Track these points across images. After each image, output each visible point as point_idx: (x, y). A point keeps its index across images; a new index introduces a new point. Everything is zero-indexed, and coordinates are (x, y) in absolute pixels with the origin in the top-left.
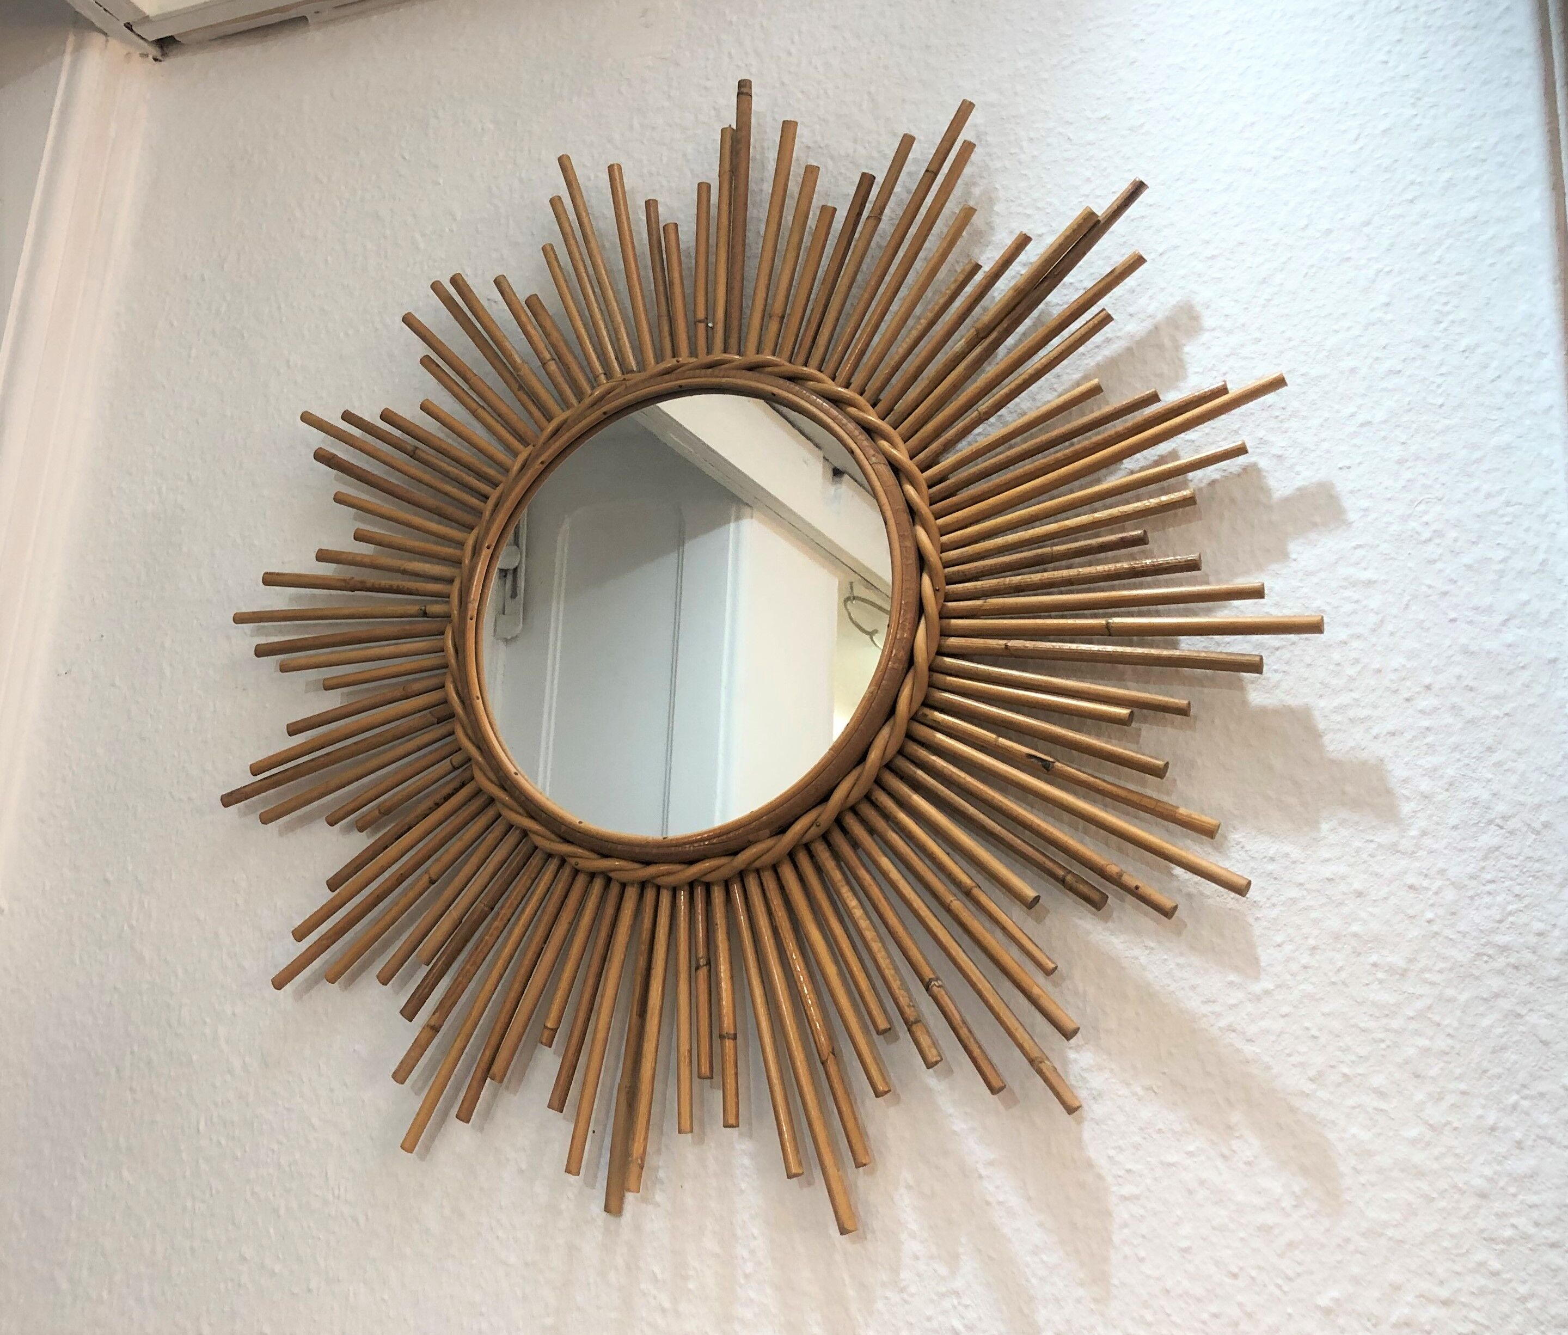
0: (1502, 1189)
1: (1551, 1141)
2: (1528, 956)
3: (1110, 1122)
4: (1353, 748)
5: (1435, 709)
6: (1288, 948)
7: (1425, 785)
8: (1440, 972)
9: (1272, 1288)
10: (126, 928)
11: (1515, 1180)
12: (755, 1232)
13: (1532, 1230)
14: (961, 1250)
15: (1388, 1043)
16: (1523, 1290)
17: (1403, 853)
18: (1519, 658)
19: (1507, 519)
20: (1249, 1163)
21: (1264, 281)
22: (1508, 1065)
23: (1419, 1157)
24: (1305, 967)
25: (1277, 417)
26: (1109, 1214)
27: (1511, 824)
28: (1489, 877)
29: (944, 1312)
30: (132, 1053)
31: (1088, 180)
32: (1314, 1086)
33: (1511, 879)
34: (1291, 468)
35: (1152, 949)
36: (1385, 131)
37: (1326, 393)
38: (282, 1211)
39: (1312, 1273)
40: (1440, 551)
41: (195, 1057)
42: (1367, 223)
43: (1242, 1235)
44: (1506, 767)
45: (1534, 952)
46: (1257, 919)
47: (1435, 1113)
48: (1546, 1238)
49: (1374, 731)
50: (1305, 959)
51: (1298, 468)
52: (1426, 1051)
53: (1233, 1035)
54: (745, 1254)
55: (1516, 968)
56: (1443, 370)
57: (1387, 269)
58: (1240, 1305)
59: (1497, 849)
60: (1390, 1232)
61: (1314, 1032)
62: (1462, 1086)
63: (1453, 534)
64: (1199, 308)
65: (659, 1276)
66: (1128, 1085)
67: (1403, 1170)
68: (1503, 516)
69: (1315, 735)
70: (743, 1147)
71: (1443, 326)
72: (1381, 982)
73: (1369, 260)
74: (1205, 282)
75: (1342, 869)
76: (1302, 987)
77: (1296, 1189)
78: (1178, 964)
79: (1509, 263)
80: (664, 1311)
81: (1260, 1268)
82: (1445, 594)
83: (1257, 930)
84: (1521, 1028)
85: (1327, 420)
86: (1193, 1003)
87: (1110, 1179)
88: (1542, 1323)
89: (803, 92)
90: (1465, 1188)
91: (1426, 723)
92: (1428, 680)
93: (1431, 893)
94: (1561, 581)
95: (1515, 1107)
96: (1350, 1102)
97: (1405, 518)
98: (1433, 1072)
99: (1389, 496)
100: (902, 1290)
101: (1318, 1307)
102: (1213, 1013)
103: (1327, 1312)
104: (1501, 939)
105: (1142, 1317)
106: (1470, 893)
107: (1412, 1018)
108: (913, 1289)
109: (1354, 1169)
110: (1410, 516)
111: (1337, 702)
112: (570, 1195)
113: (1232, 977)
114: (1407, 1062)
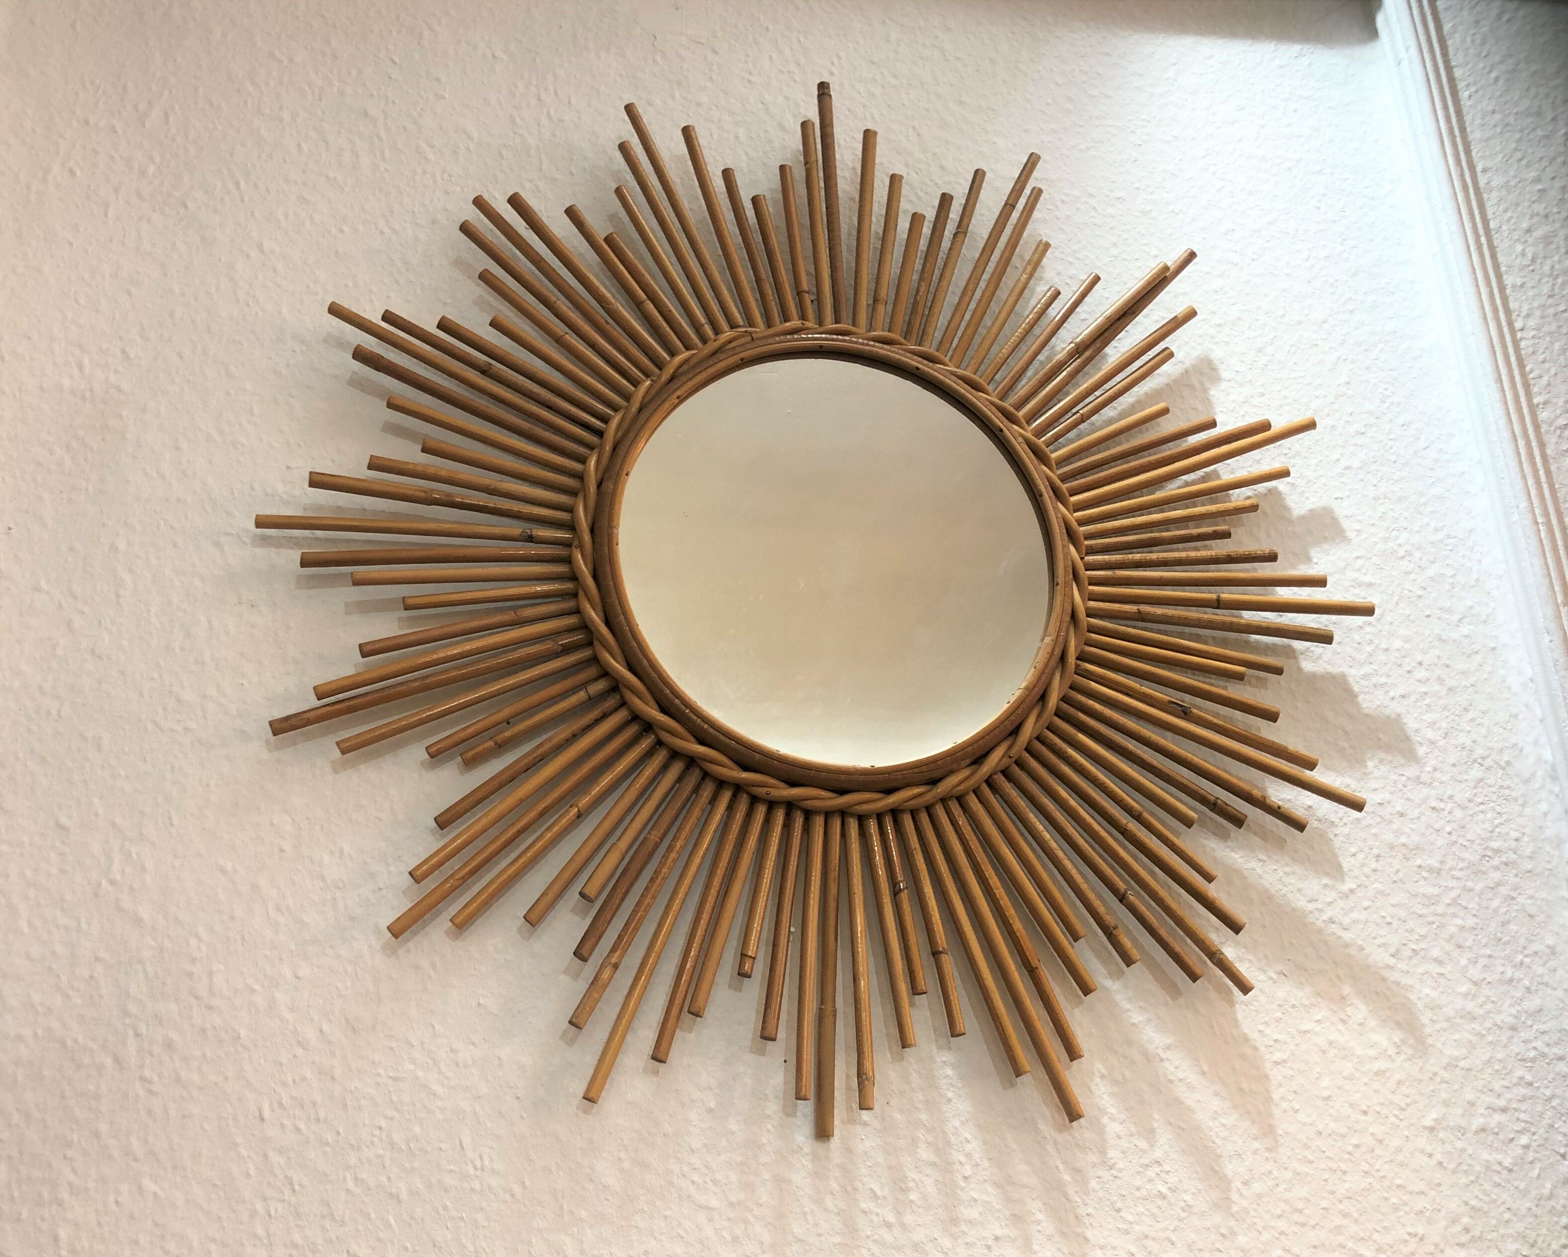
0: (1524, 1023)
1: (1546, 985)
2: (1512, 856)
3: (1255, 1003)
4: (1379, 706)
5: (1428, 680)
6: (1361, 856)
7: (1430, 734)
8: (1461, 869)
9: (1392, 1119)
10: (104, 882)
11: (1531, 1015)
12: (969, 1137)
13: (1546, 1050)
14: (1155, 1125)
15: (1437, 924)
16: (1548, 1092)
17: (1425, 784)
18: (1473, 646)
19: (1450, 547)
20: (1361, 1024)
21: (1260, 350)
22: (1512, 934)
23: (1470, 1006)
24: (1375, 871)
25: (1286, 454)
26: (1266, 1077)
27: (1488, 762)
28: (1480, 800)
29: (1151, 1180)
30: (137, 1035)
31: (1114, 245)
32: (1394, 960)
33: (1494, 802)
34: (1302, 493)
35: (1264, 861)
36: (1327, 257)
37: (1317, 441)
38: (404, 1195)
39: (1415, 1102)
40: (1411, 566)
41: (243, 1033)
42: (1325, 322)
43: (1365, 1080)
44: (1477, 722)
45: (1515, 853)
46: (1336, 835)
47: (1475, 973)
48: (1555, 1054)
49: (1392, 694)
50: (1374, 865)
51: (1307, 495)
52: (1462, 928)
53: (1333, 926)
54: (963, 1159)
55: (1506, 864)
56: (1391, 437)
57: (1344, 357)
58: (1372, 1134)
59: (1482, 780)
60: (1462, 1064)
61: (1388, 920)
62: (1488, 952)
63: (1418, 554)
64: (1216, 362)
65: (879, 1193)
66: (1264, 971)
67: (1461, 1017)
68: (1447, 545)
69: (1351, 695)
70: (944, 1059)
71: (1387, 405)
72: (1425, 879)
73: (1330, 348)
74: (1217, 343)
75: (1387, 796)
76: (1375, 886)
77: (1396, 1039)
78: (1285, 873)
79: (1421, 368)
80: (889, 1226)
81: (1382, 1104)
82: (1420, 597)
83: (1337, 843)
84: (1516, 907)
85: (1320, 461)
86: (1301, 903)
87: (1263, 1049)
88: (1563, 1115)
90: (1502, 1025)
91: (1424, 689)
92: (1419, 658)
93: (1446, 812)
94: (1489, 593)
95: (1521, 963)
96: (1421, 970)
97: (1386, 540)
98: (1468, 944)
99: (1372, 522)
100: (1111, 1167)
101: (1425, 1128)
102: (1316, 909)
103: (1432, 1129)
104: (1495, 845)
105: (1305, 1157)
106: (1471, 813)
107: (1449, 905)
108: (1120, 1165)
109: (1431, 1020)
110: (1388, 538)
111: (1362, 672)
112: (770, 1127)
113: (1326, 881)
114: (1451, 937)
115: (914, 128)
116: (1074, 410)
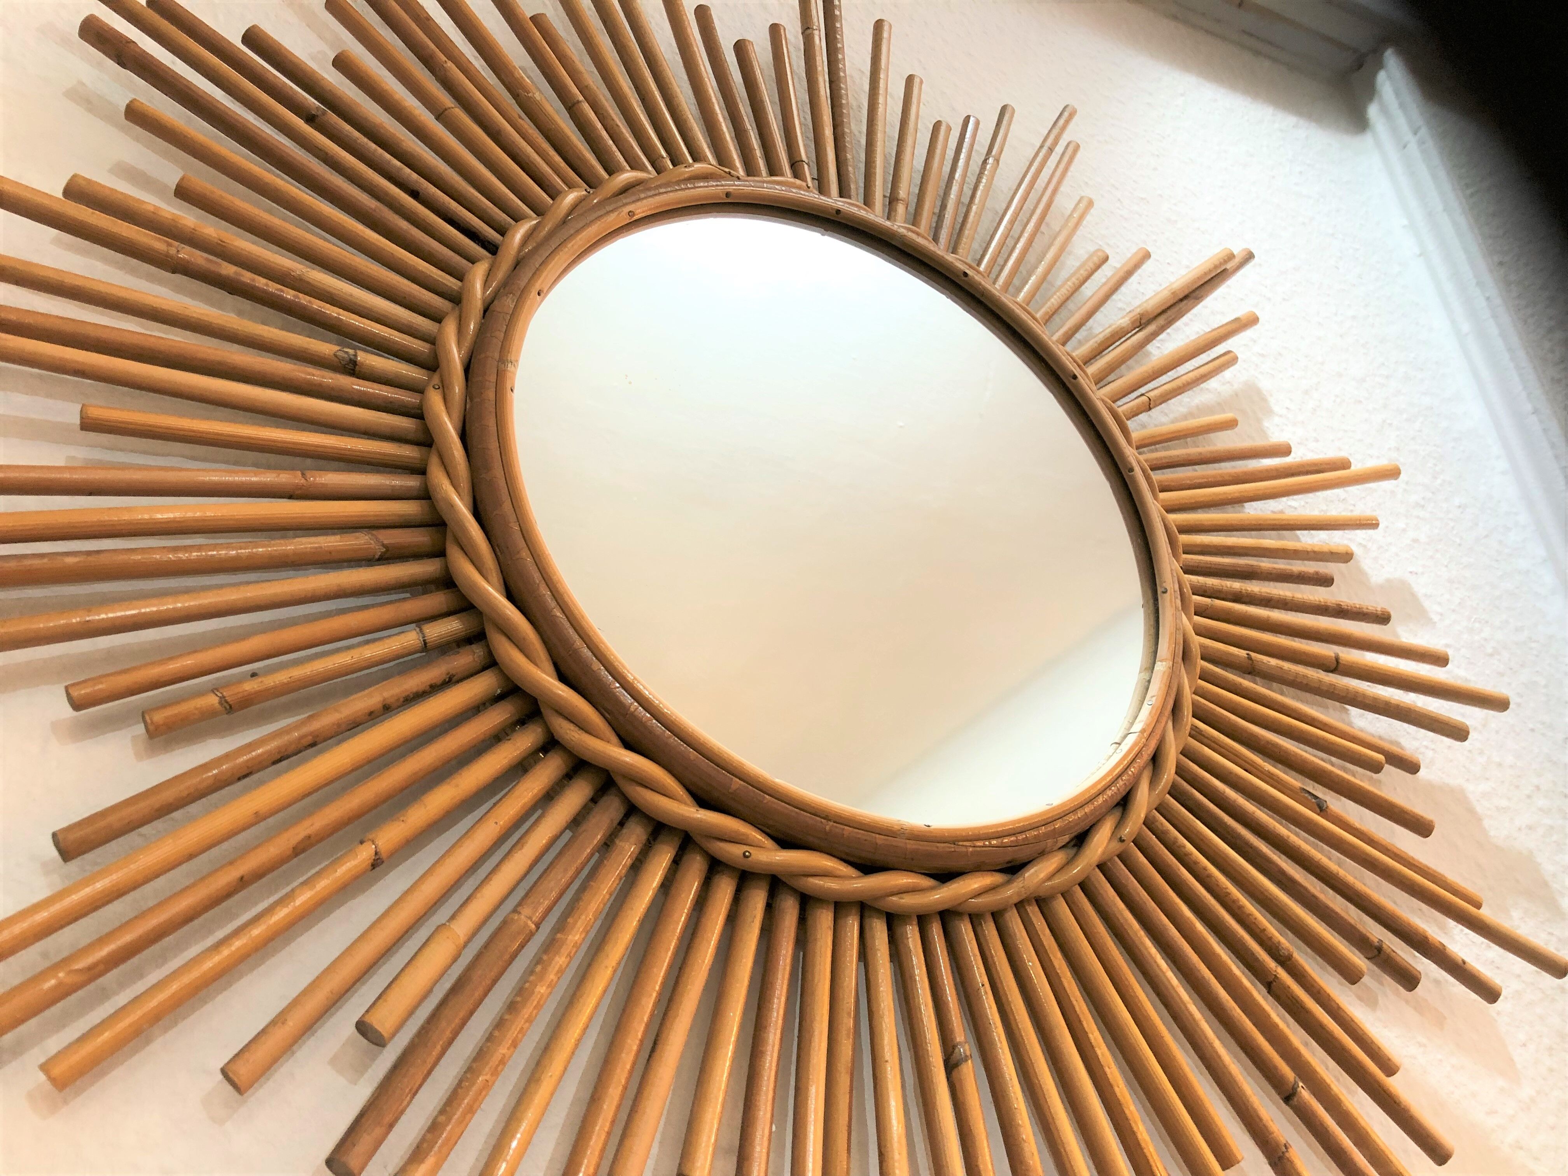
4: (1507, 837)
5: (1549, 810)
19: (1535, 652)
24: (1550, 1070)
36: (1353, 318)
42: (1364, 380)
49: (1517, 823)
50: (1547, 1061)
53: (1522, 1153)
56: (1451, 516)
57: (1389, 422)
63: (1505, 654)
68: (1531, 649)
71: (1439, 482)
73: (1375, 409)
76: (1555, 1093)
78: (1453, 1066)
79: (1464, 451)
86: (1480, 1116)
91: (1548, 822)
92: (1535, 781)
97: (1469, 631)
99: (1452, 608)
102: (1498, 1127)
110: (1473, 629)
111: (1481, 789)
113: (1500, 1082)
116: (1142, 390)
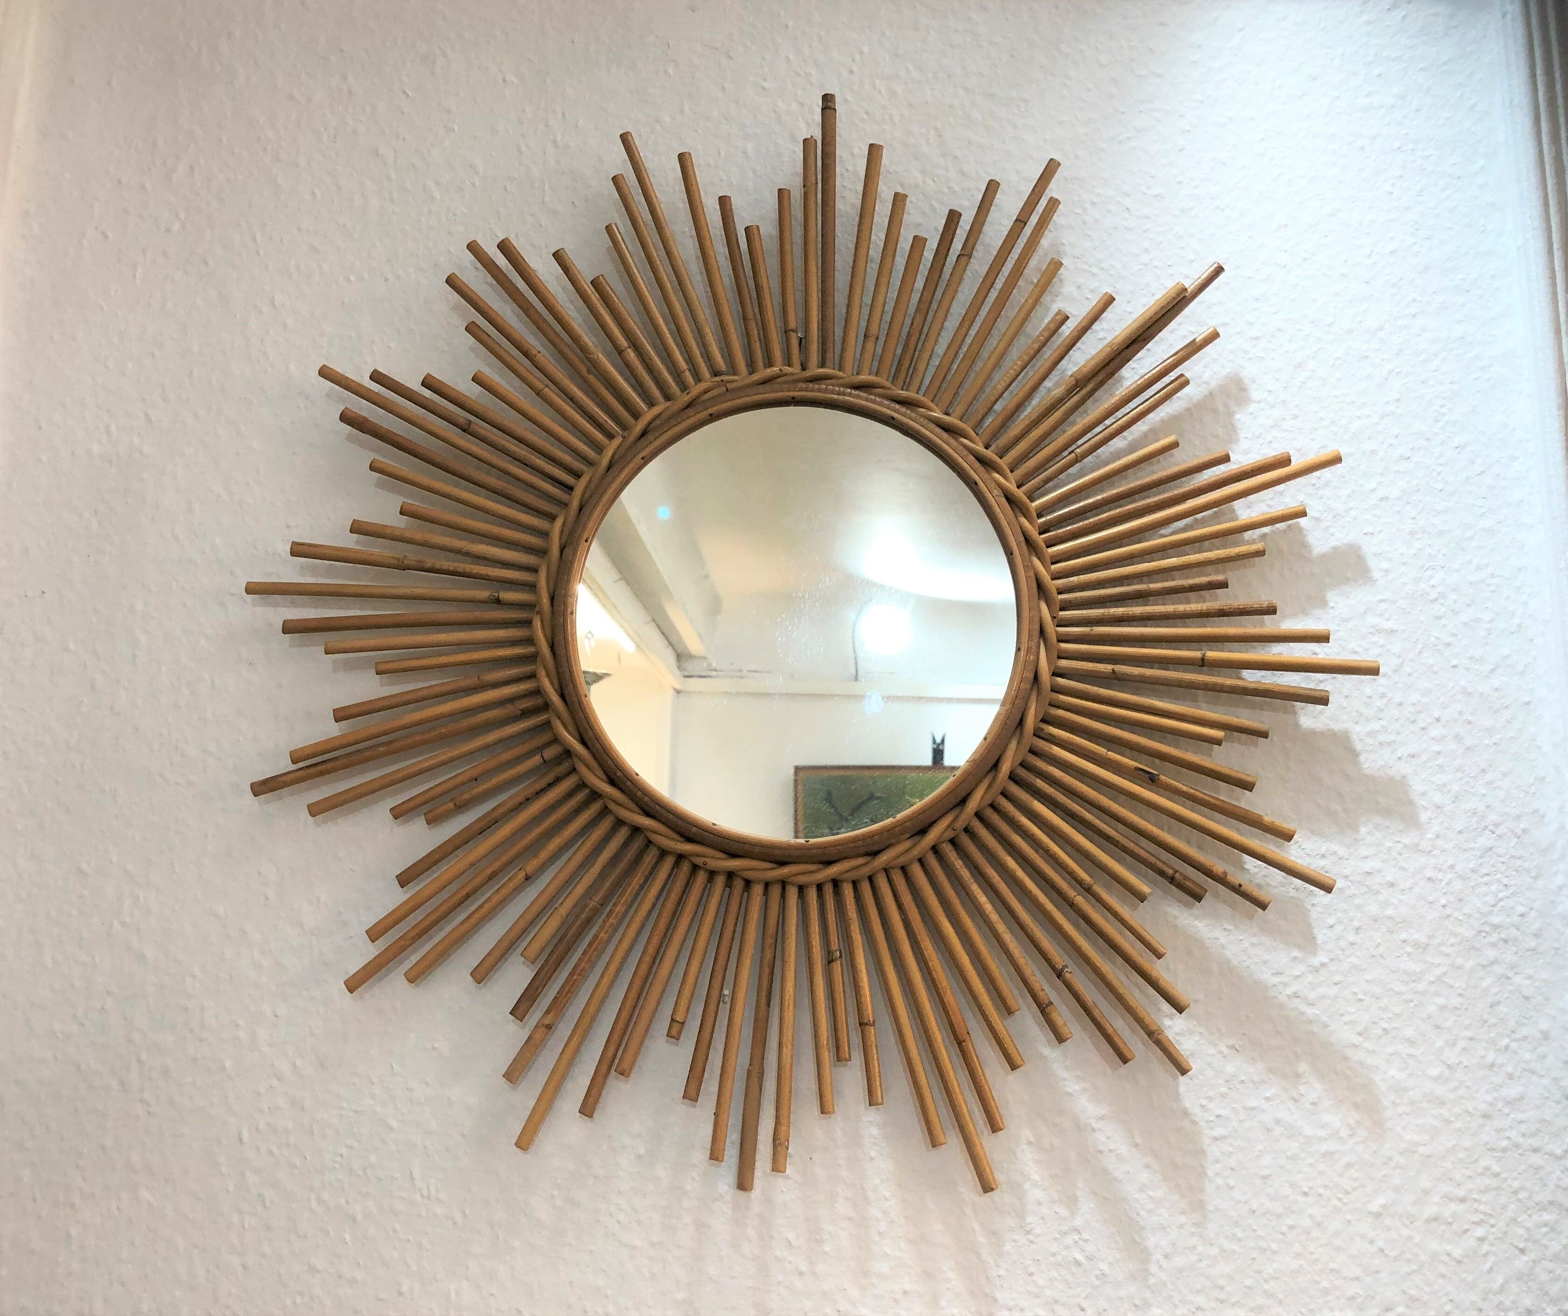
0: (1499, 1110)
1: (1533, 1072)
2: (1514, 932)
3: (1201, 1077)
4: (1382, 766)
5: (1443, 738)
6: (1339, 928)
7: (1437, 798)
8: (1452, 945)
9: (1335, 1202)
10: (116, 924)
11: (1508, 1103)
12: (887, 1194)
13: (1521, 1140)
14: (1079, 1193)
15: (1416, 1002)
16: (1516, 1185)
17: (1423, 852)
18: (1503, 700)
19: (1492, 588)
20: (1314, 1104)
21: (1299, 366)
22: (1501, 1016)
23: (1440, 1090)
24: (1352, 944)
25: (1313, 485)
26: (1203, 1152)
27: (1500, 830)
28: (1485, 871)
29: (1067, 1247)
30: (140, 1061)
31: (1146, 250)
32: (1361, 1039)
33: (1501, 873)
34: (1327, 529)
35: (1230, 930)
36: (1392, 252)
37: (1352, 468)
38: (359, 1217)
39: (1364, 1186)
40: (1444, 609)
41: (228, 1064)
42: (1381, 329)
43: (1311, 1161)
44: (1494, 785)
45: (1518, 929)
46: (1313, 905)
47: (1451, 1056)
48: (1530, 1145)
49: (1399, 754)
50: (1351, 937)
51: (1332, 530)
52: (1443, 1008)
53: (1298, 1000)
54: (879, 1215)
55: (1506, 941)
56: (1441, 461)
57: (1398, 370)
58: (1310, 1216)
59: (1491, 849)
60: (1421, 1150)
61: (1360, 996)
62: (1470, 1034)
63: (1453, 596)
64: (1247, 382)
65: (794, 1242)
66: (1215, 1045)
67: (1429, 1102)
68: (1488, 585)
69: (1353, 754)
70: (871, 1119)
71: (1440, 424)
72: (1409, 954)
73: (1383, 360)
74: (1250, 359)
75: (1377, 864)
76: (1349, 960)
77: (1351, 1122)
78: (1252, 944)
79: (1488, 380)
80: (801, 1274)
81: (1326, 1187)
82: (1448, 645)
83: (1314, 914)
84: (1510, 988)
85: (1353, 492)
86: (1266, 976)
87: (1203, 1124)
88: (1529, 1209)
89: (867, 113)
90: (1473, 1112)
91: (1437, 748)
92: (1437, 714)
93: (1444, 883)
94: (1532, 640)
95: (1507, 1047)
96: (1389, 1050)
97: (1417, 581)
98: (1448, 1024)
99: (1404, 561)
100: (1028, 1232)
101: (1370, 1213)
102: (1281, 983)
103: (1378, 1215)
104: (1496, 920)
105: (1234, 1235)
106: (1472, 884)
107: (1433, 982)
108: (1038, 1231)
109: (1393, 1103)
110: (1420, 578)
111: (1369, 728)
112: (695, 1175)
113: (1296, 953)
114: (1429, 1017)
115: (936, 128)
116: (1070, 449)
